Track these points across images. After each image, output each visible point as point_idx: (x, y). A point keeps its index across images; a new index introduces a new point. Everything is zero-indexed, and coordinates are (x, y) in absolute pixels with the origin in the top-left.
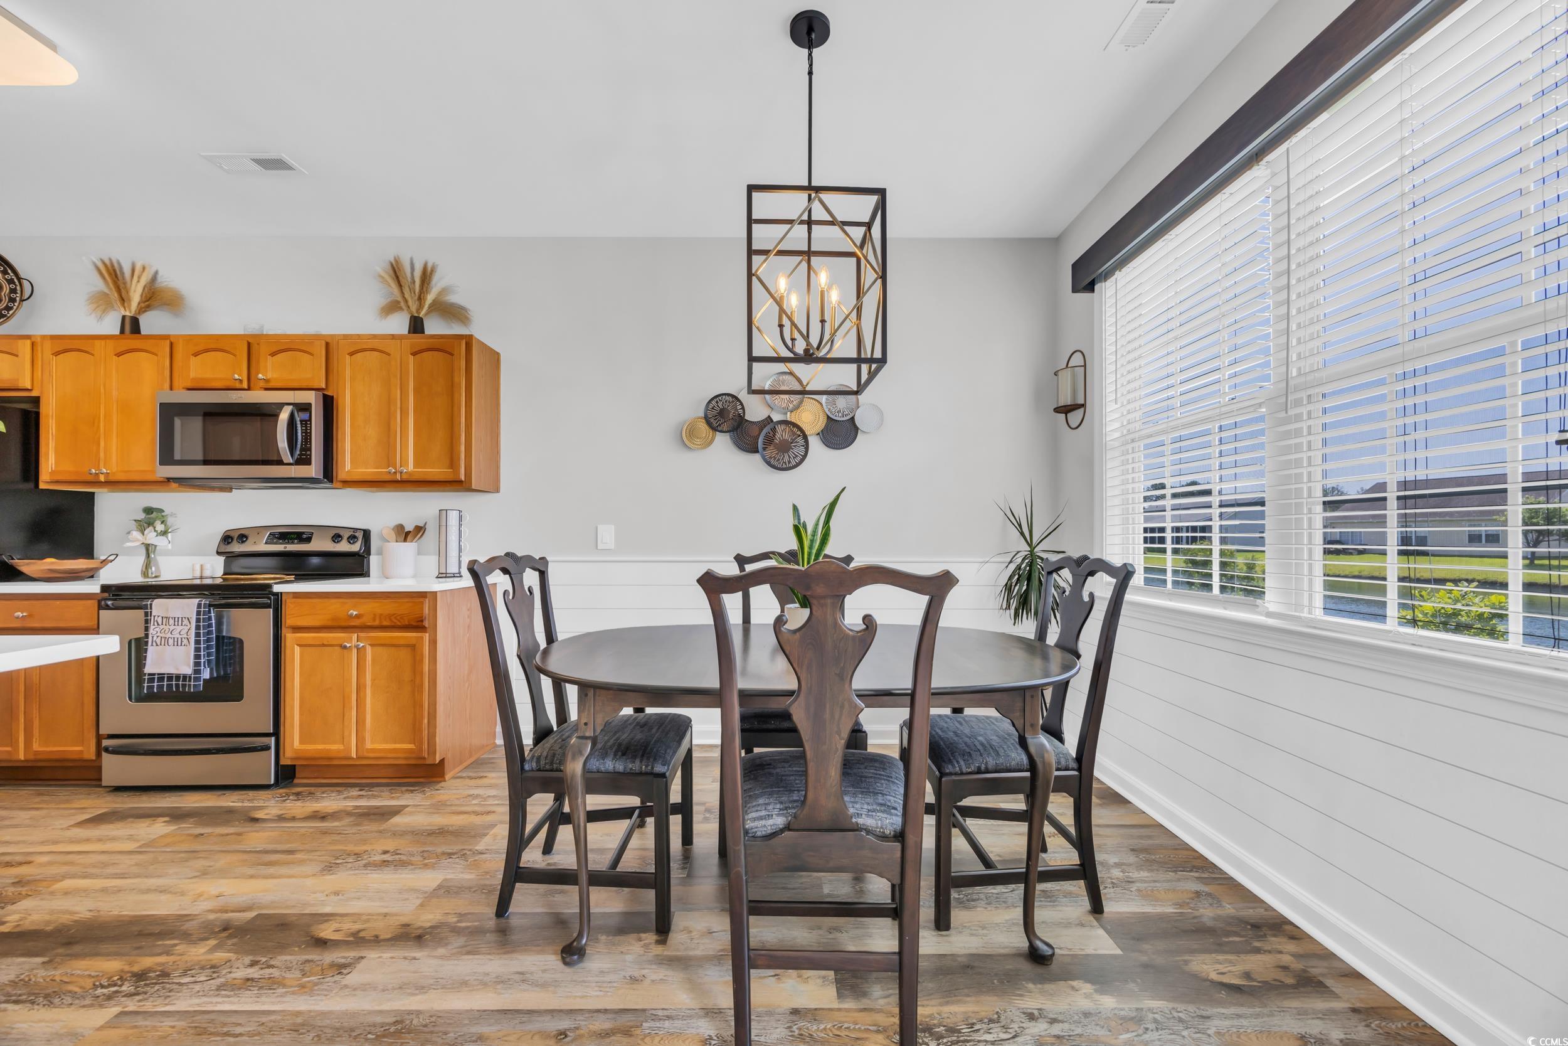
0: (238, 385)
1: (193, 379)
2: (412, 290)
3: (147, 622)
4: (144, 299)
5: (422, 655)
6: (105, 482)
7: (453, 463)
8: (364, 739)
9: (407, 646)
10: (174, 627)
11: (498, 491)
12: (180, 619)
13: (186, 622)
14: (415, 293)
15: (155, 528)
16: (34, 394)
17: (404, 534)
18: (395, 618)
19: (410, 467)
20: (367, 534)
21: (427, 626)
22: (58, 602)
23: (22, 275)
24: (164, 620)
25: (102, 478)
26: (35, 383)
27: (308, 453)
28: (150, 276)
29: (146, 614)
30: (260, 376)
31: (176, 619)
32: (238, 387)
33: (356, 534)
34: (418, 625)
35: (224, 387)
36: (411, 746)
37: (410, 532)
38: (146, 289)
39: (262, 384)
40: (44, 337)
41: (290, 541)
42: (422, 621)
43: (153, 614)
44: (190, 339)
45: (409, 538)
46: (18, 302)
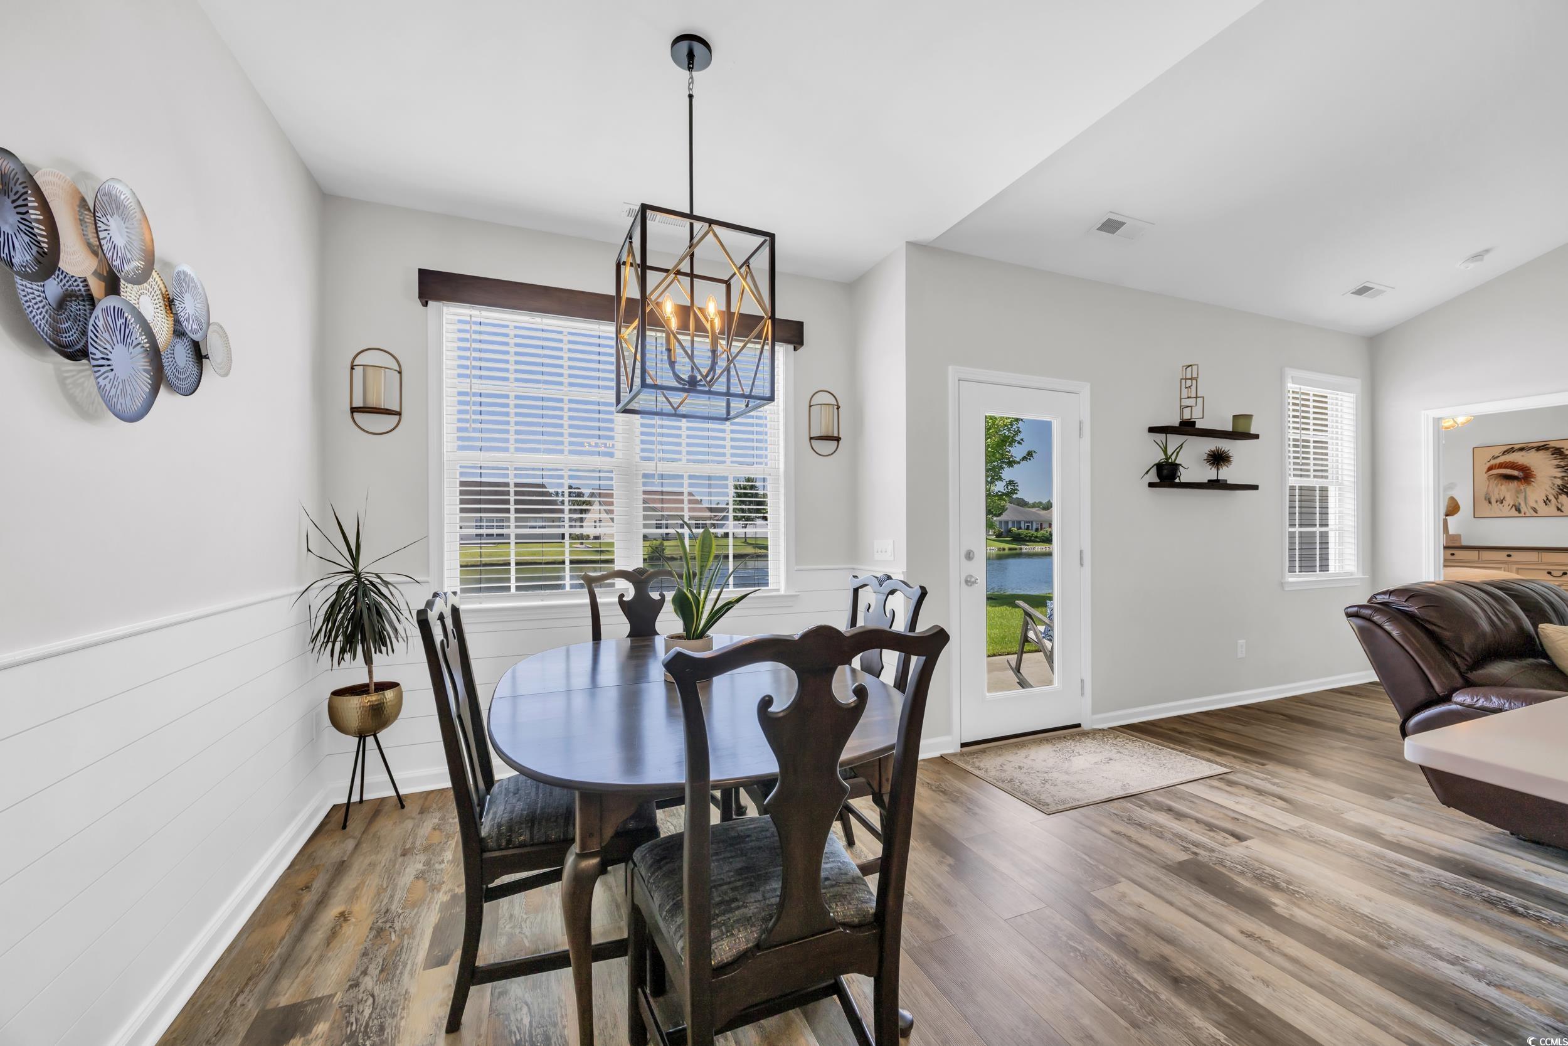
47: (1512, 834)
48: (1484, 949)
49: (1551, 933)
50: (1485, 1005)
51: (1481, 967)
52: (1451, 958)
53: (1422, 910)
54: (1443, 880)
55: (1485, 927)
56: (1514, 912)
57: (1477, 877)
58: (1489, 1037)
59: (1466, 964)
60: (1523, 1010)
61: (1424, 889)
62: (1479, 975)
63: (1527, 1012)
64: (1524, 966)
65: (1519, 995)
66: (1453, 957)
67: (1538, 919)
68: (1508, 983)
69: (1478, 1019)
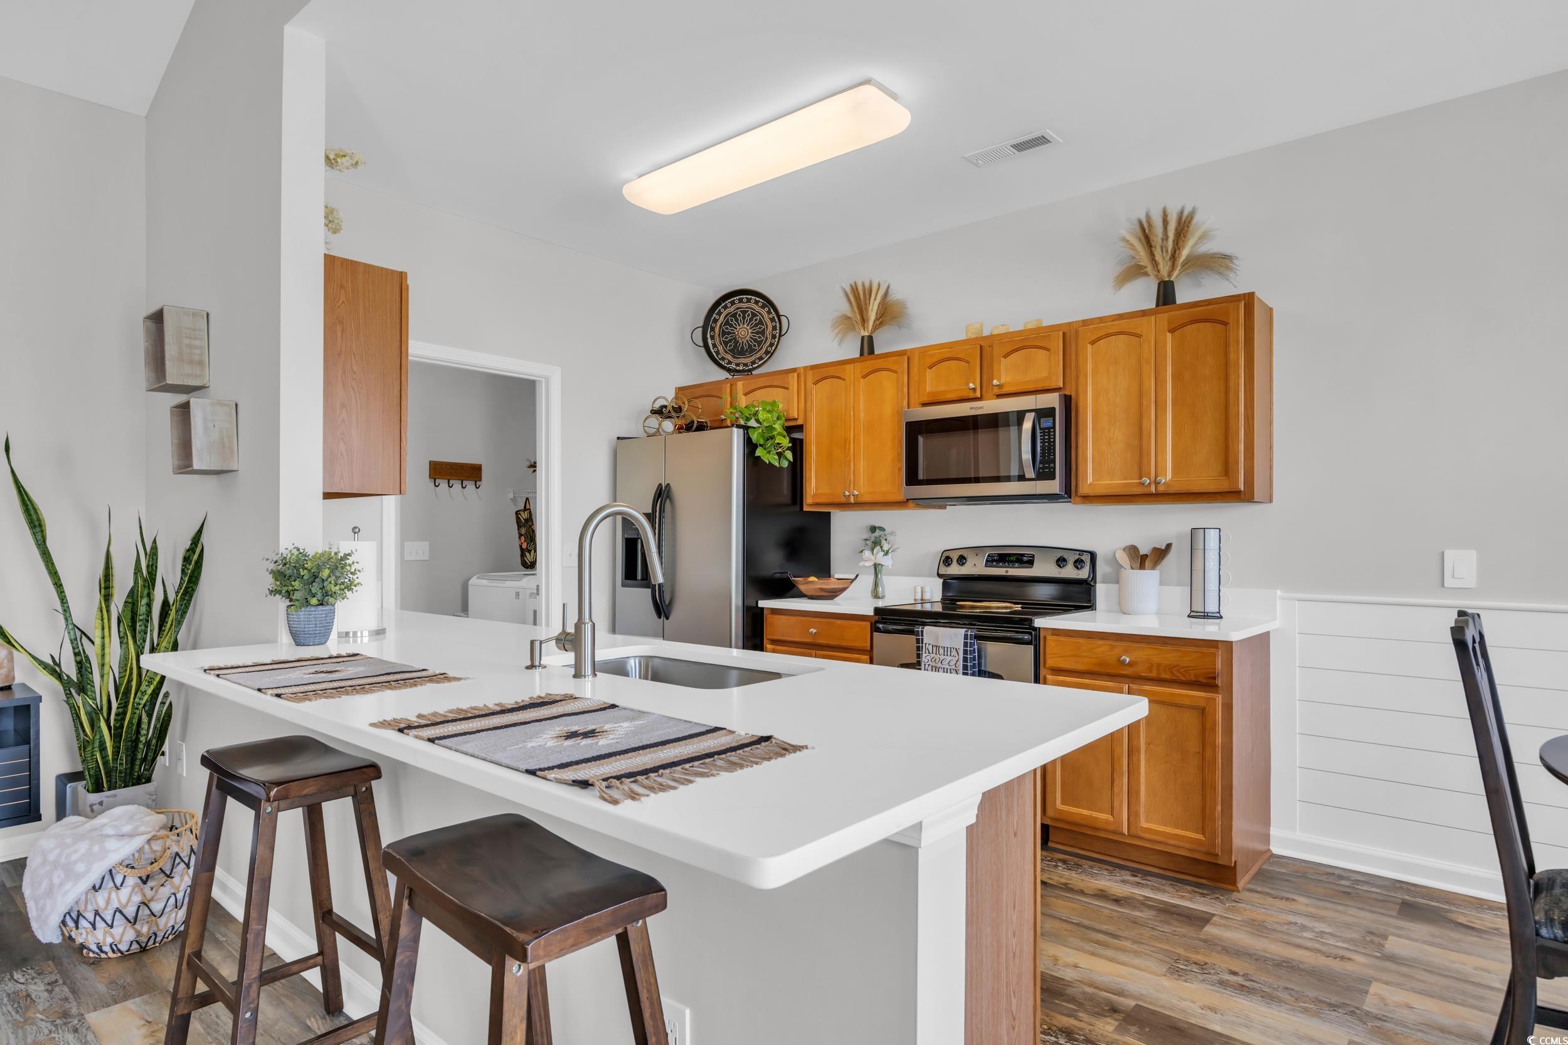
0: (972, 395)
1: (928, 393)
2: (1163, 248)
3: (918, 648)
4: (879, 316)
5: (1214, 722)
6: (855, 503)
7: (1227, 469)
8: (1137, 815)
9: (1193, 708)
10: (945, 657)
11: (1271, 501)
12: (949, 649)
13: (954, 653)
14: (1167, 252)
15: (881, 547)
16: (799, 422)
17: (1144, 559)
18: (1178, 671)
19: (1168, 476)
20: (1093, 556)
21: (1219, 685)
22: (839, 622)
23: (781, 313)
24: (934, 649)
25: (852, 500)
26: (800, 412)
27: (1052, 465)
28: (884, 291)
29: (918, 641)
30: (995, 382)
31: (946, 649)
32: (971, 397)
33: (1083, 558)
34: (1208, 682)
35: (958, 399)
36: (1200, 837)
37: (1147, 556)
38: (880, 306)
39: (996, 391)
40: (805, 368)
41: (1011, 565)
42: (1214, 678)
43: (925, 642)
44: (924, 351)
45: (1148, 563)
46: (777, 337)
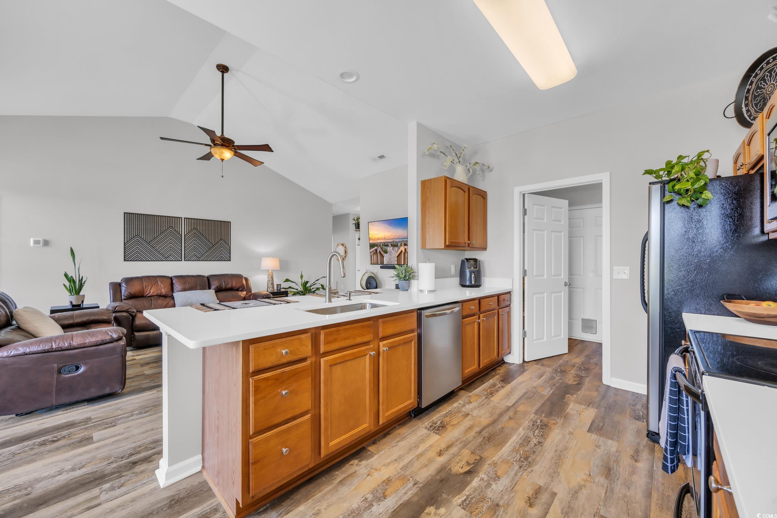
47: (17, 415)
48: (63, 460)
49: (73, 438)
50: (87, 476)
51: (70, 467)
52: (57, 473)
53: (23, 468)
54: (14, 451)
55: (53, 454)
56: (54, 441)
57: (25, 440)
58: (101, 483)
59: (65, 470)
60: (97, 467)
61: (11, 460)
62: (73, 469)
63: (98, 466)
64: (80, 455)
65: (91, 464)
66: (57, 472)
67: (64, 437)
68: (83, 463)
69: (91, 481)
